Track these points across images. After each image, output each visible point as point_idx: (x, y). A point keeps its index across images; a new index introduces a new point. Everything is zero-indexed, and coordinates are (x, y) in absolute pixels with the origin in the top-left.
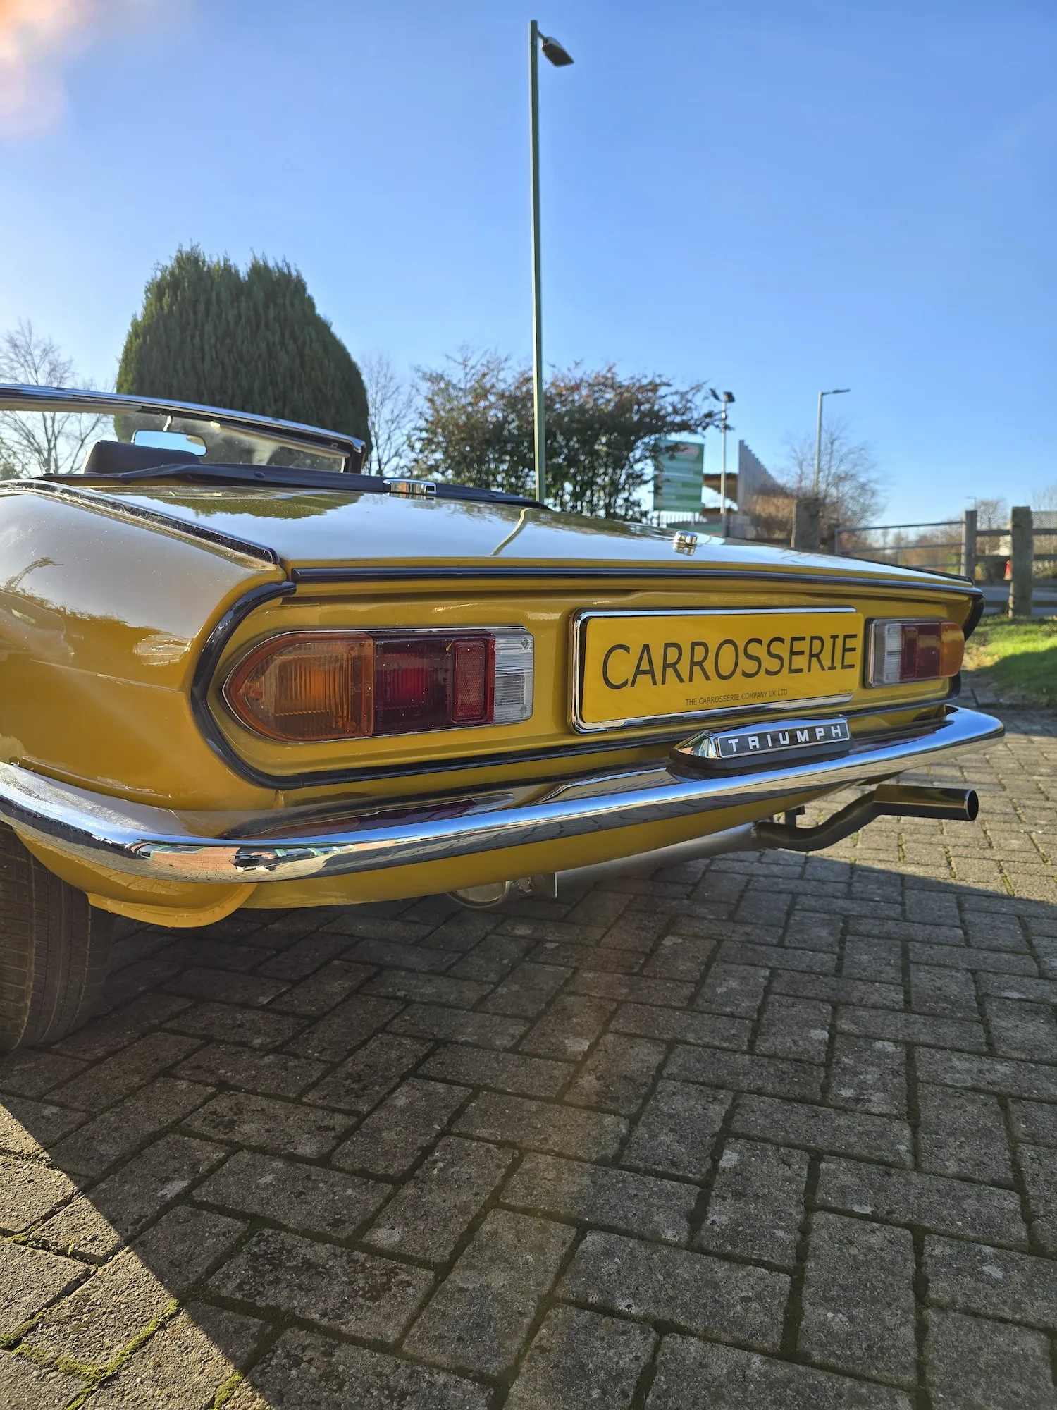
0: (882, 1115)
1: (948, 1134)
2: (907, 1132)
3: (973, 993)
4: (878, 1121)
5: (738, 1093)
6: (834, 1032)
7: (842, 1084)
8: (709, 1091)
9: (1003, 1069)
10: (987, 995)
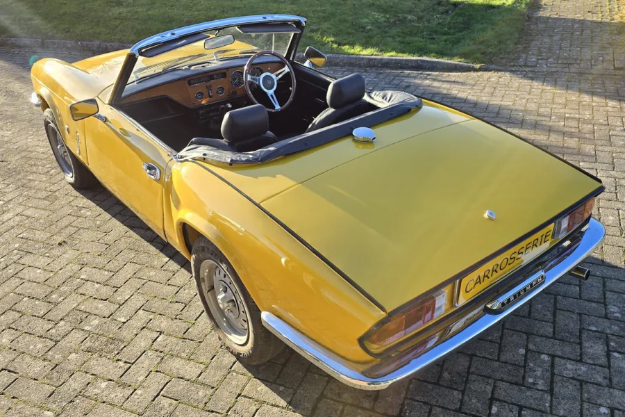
0: (542, 390)
1: (562, 399)
2: (549, 398)
3: (578, 327)
4: (540, 393)
5: (496, 380)
6: (527, 350)
7: (529, 376)
8: (486, 380)
9: (584, 368)
10: (583, 328)
